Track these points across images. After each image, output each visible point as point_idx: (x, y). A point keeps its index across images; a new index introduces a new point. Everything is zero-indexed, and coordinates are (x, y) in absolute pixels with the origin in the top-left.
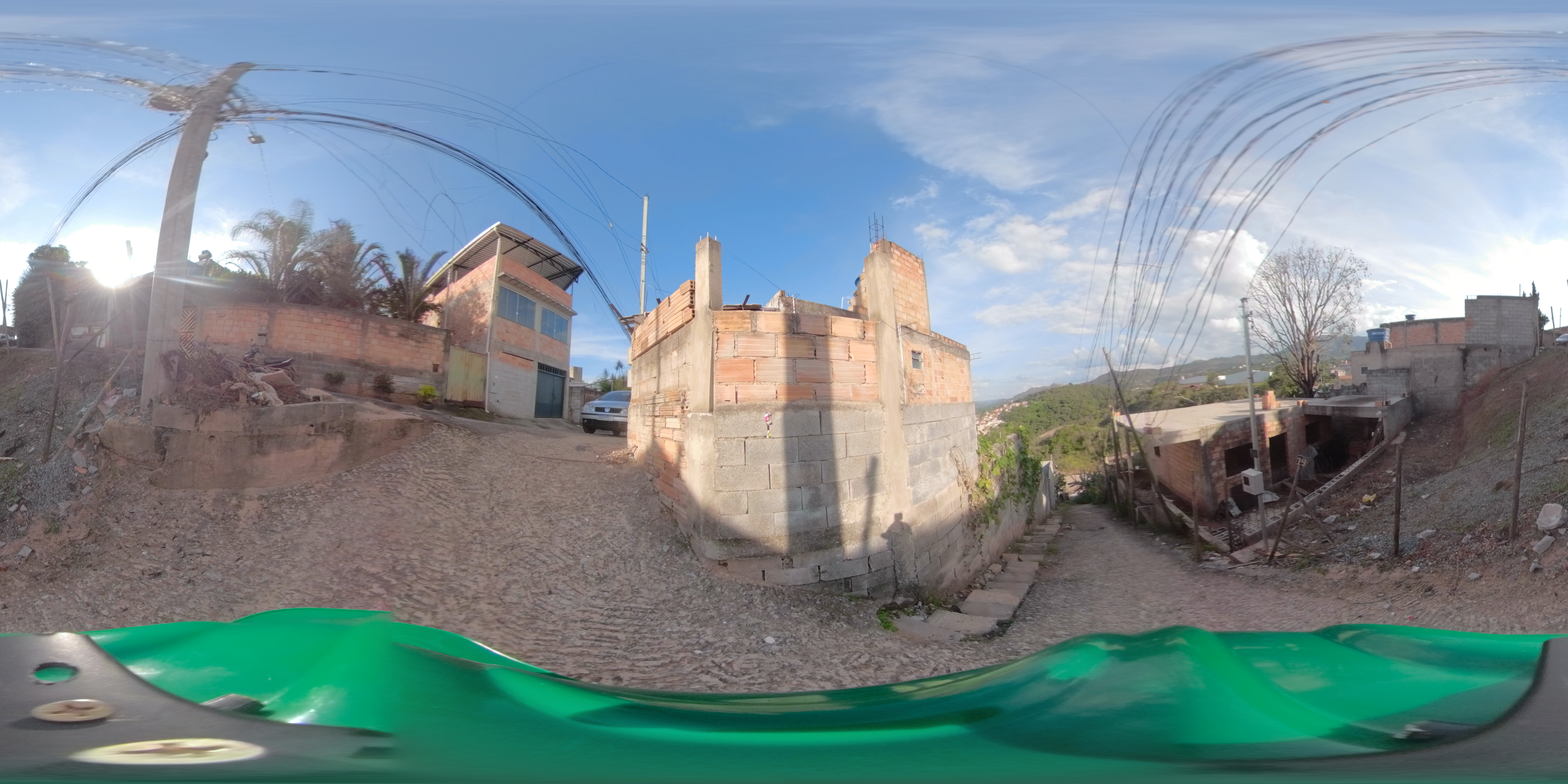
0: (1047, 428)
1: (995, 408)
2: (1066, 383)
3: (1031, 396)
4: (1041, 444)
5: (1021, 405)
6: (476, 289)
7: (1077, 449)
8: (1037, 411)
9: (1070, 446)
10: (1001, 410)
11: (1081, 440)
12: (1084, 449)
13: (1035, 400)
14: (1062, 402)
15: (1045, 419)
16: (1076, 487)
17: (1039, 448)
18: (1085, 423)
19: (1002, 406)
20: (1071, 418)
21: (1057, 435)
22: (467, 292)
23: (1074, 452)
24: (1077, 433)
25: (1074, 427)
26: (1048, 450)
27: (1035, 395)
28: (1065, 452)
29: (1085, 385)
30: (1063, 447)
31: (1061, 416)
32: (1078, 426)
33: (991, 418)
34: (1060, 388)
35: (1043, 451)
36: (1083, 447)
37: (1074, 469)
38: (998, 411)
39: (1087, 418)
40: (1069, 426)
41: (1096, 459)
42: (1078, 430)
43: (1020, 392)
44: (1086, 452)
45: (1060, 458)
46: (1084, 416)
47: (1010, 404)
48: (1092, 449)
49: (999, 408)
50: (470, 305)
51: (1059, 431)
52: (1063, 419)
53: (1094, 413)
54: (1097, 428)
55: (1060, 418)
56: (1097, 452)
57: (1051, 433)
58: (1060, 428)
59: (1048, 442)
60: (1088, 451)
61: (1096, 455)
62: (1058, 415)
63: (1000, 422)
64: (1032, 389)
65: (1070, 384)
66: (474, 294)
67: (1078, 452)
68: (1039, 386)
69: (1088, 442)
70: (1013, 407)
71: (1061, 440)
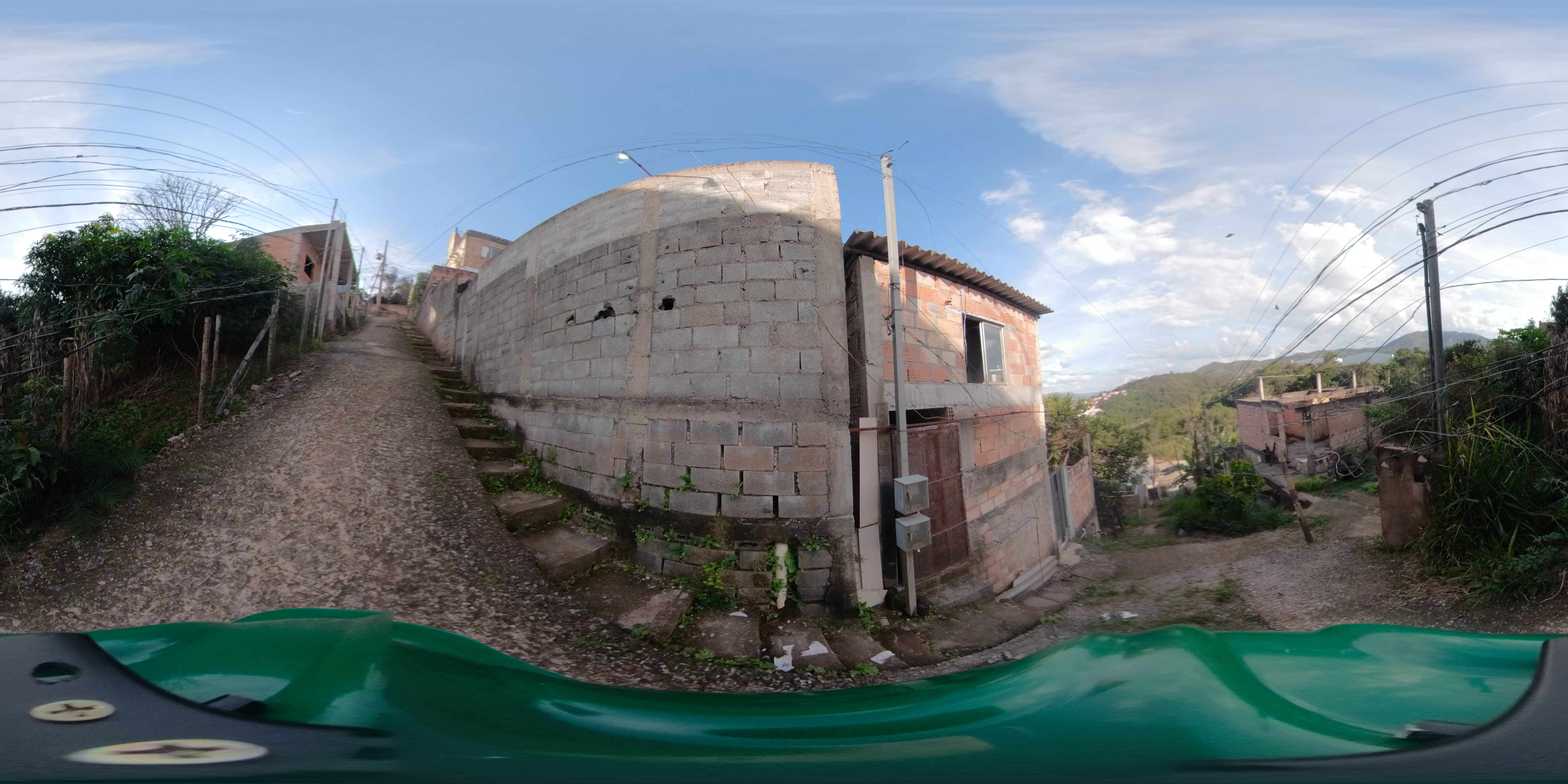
1: (1097, 400)
2: (1166, 373)
3: (1132, 386)
5: (1120, 394)
8: (1137, 399)
9: (1170, 430)
10: (1103, 400)
11: (1182, 423)
12: (1186, 433)
13: (1135, 389)
14: (1162, 391)
15: (1144, 407)
19: (1104, 397)
20: (1171, 405)
27: (1136, 384)
29: (1185, 375)
30: (1161, 431)
31: (1161, 403)
33: (1088, 406)
34: (1160, 376)
36: (1184, 430)
43: (1121, 383)
45: (1158, 443)
49: (1098, 397)
55: (1160, 406)
59: (1146, 426)
62: (1158, 403)
63: (1098, 410)
64: (1134, 379)
65: (1172, 374)
69: (1190, 426)
70: (1112, 396)
71: (1160, 423)
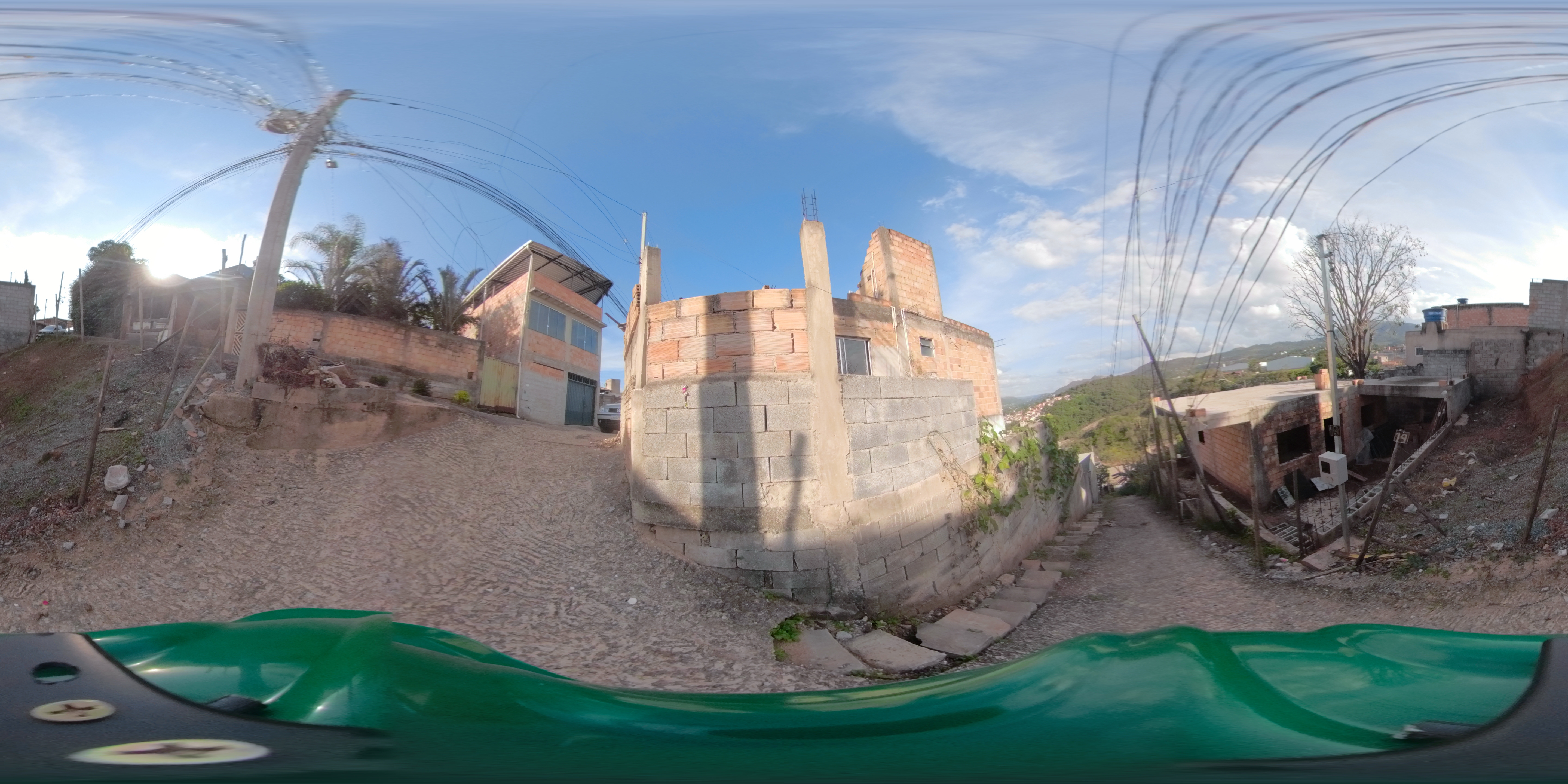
0: (1090, 420)
1: (1038, 403)
2: (1106, 375)
3: (1073, 390)
4: (1084, 436)
5: (1063, 399)
6: (511, 303)
7: (1120, 440)
8: (1080, 404)
9: (1113, 437)
10: (1044, 404)
11: (1123, 431)
12: (1127, 439)
13: (1077, 393)
14: (1103, 394)
15: (1088, 412)
16: (1122, 477)
17: (1083, 440)
18: (1127, 414)
19: (1044, 401)
20: (1113, 409)
21: (1100, 427)
22: (502, 306)
23: (1117, 443)
24: (1119, 424)
25: (1116, 418)
26: (1091, 442)
27: (1077, 388)
28: (1109, 444)
29: (1125, 377)
30: (1106, 439)
31: (1104, 407)
32: (1121, 417)
33: (1034, 413)
34: (1101, 380)
35: (1087, 443)
36: (1126, 437)
37: (1118, 460)
38: (1041, 406)
39: (1129, 409)
40: (1111, 417)
41: (1138, 449)
42: (1120, 420)
43: (1061, 386)
44: (1129, 442)
45: (1104, 449)
46: (1126, 407)
47: (1052, 398)
48: (1135, 439)
49: (1042, 403)
50: (505, 318)
51: (1102, 423)
52: (1106, 411)
53: (1136, 403)
54: (1139, 418)
55: (1103, 410)
56: (1140, 442)
57: (1094, 425)
58: (1102, 419)
59: (1091, 434)
60: (1131, 441)
61: (1140, 446)
62: (1100, 407)
63: (1040, 416)
64: (1073, 382)
65: (1111, 376)
66: (508, 307)
67: (1122, 443)
68: (1080, 379)
69: (1131, 433)
70: (1055, 401)
71: (1104, 432)
